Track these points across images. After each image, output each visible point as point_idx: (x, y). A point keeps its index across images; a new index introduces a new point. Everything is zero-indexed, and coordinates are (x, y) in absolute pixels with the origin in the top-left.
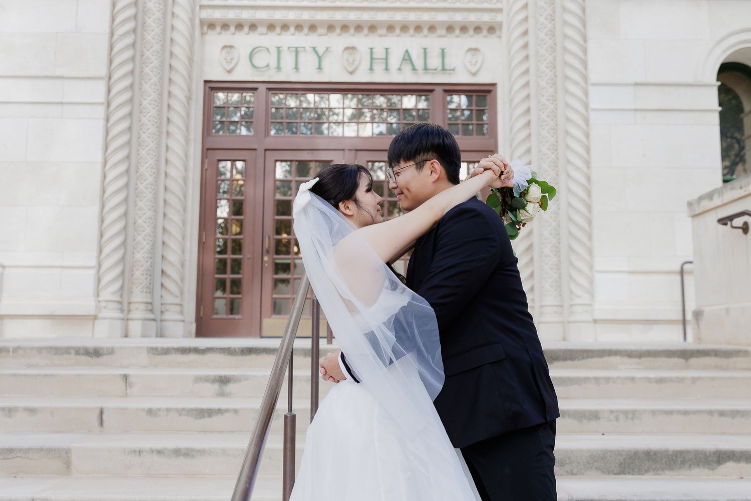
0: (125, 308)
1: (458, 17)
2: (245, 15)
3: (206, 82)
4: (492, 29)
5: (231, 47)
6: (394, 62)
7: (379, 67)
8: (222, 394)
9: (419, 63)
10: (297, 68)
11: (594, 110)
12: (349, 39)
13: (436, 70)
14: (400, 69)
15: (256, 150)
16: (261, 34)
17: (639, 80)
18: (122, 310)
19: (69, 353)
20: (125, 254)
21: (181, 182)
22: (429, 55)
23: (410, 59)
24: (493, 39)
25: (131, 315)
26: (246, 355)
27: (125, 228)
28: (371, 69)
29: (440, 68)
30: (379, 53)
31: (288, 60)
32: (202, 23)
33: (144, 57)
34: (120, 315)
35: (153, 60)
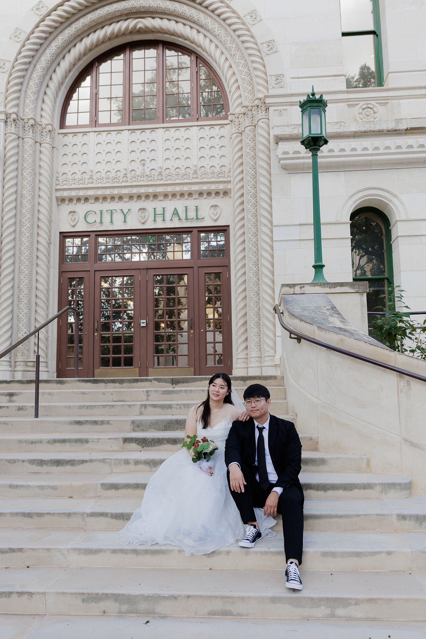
0: (13, 364)
1: (205, 187)
2: (81, 193)
3: (61, 233)
4: (226, 193)
5: (74, 212)
6: (168, 216)
7: (159, 219)
8: (11, 401)
9: (183, 216)
10: (111, 222)
11: (276, 241)
12: (141, 204)
13: (193, 219)
14: (171, 220)
15: (90, 271)
16: (91, 204)
17: (302, 222)
18: (10, 366)
20: (12, 334)
21: (45, 292)
22: (188, 211)
23: (178, 214)
24: (226, 199)
25: (16, 369)
26: (29, 383)
27: (12, 319)
28: (155, 220)
29: (195, 218)
30: (159, 211)
31: (107, 218)
32: (57, 198)
33: (22, 222)
34: (10, 369)
35: (27, 223)
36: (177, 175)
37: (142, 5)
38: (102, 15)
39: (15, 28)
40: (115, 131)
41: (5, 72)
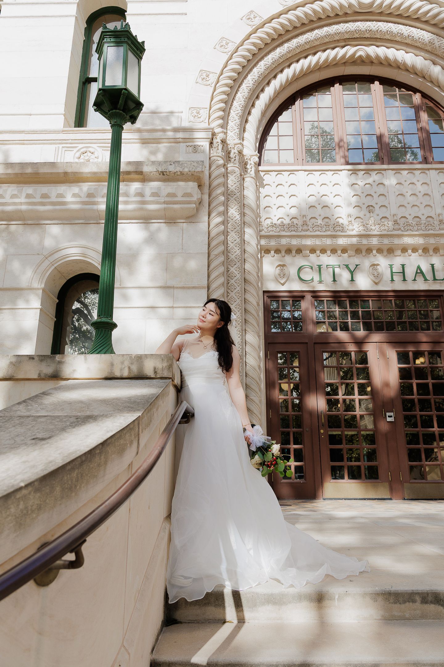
2: (294, 242)
3: (264, 292)
5: (284, 265)
6: (410, 275)
7: (398, 279)
9: (429, 276)
10: (335, 280)
12: (373, 259)
13: (442, 280)
14: (415, 280)
16: (305, 256)
19: (414, 601)
21: (258, 369)
23: (422, 272)
28: (393, 280)
30: (397, 268)
31: (327, 275)
35: (237, 274)
36: (418, 224)
37: (368, 28)
38: (319, 36)
39: (221, 37)
40: (331, 171)
41: (209, 85)
